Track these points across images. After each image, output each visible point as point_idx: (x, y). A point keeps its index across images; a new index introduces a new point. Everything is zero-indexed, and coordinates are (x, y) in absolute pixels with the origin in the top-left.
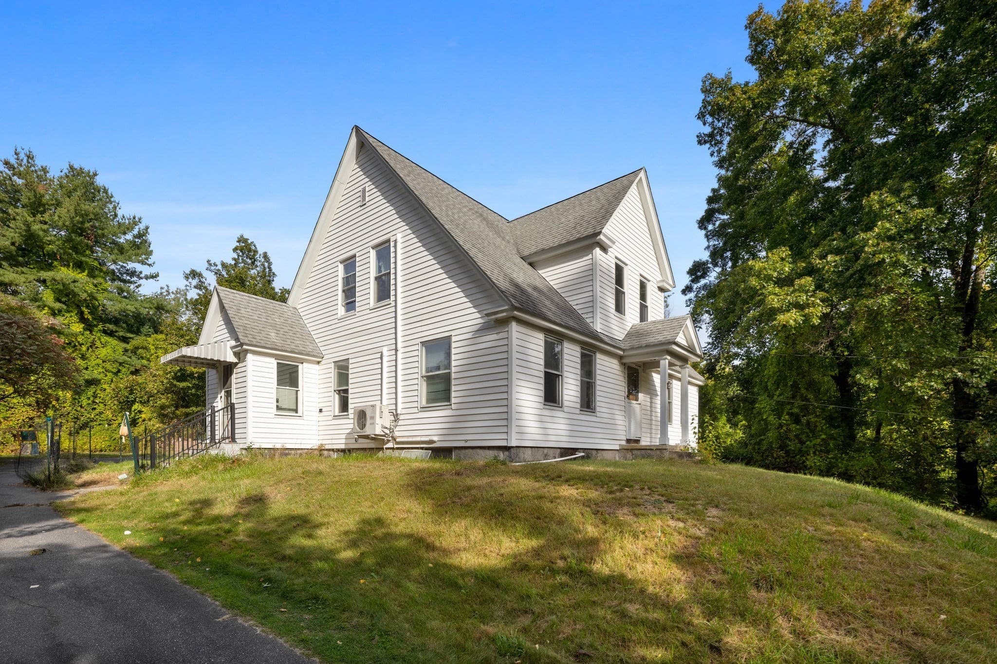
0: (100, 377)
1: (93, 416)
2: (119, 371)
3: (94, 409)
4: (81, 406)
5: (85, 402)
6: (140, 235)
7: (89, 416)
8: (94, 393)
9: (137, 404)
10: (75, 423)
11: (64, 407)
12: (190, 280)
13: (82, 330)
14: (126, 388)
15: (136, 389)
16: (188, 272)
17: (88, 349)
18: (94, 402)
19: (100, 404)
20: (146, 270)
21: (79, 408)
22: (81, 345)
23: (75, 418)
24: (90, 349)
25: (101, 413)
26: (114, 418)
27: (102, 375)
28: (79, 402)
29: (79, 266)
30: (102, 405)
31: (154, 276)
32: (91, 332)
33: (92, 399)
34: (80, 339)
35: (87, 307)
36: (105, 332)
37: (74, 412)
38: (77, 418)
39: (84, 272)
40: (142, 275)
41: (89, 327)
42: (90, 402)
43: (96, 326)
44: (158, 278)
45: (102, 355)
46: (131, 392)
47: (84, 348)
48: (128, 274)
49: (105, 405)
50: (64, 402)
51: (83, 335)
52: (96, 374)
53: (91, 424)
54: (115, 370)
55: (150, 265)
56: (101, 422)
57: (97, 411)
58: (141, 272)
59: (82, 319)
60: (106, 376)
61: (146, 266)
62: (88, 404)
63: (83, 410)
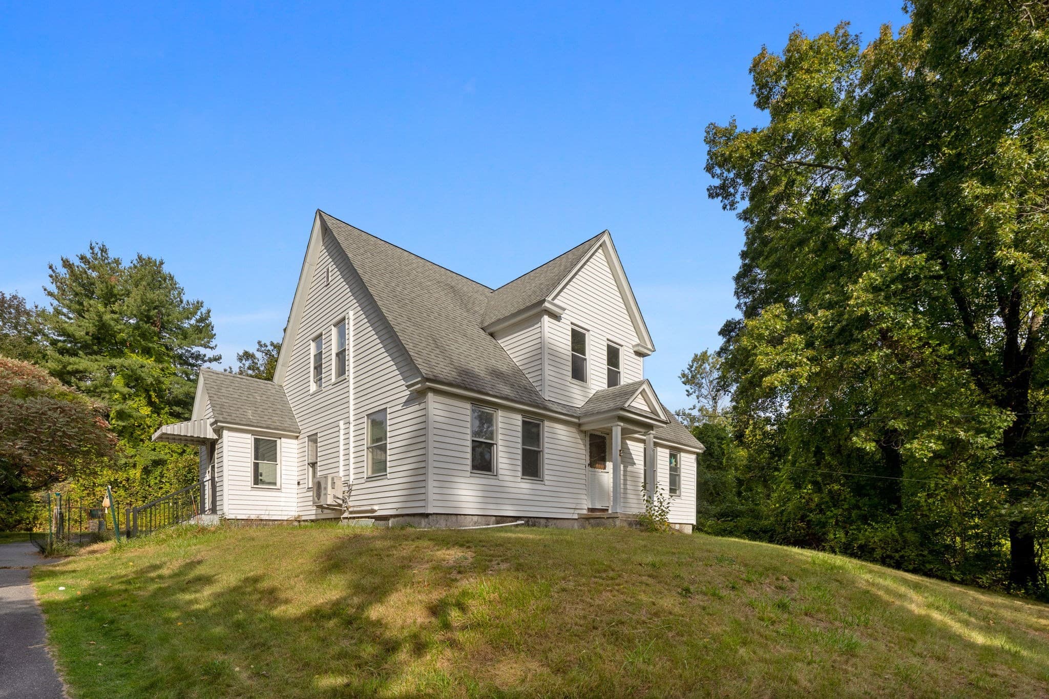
0: (166, 457)
2: (184, 451)
3: (161, 488)
4: (149, 486)
5: (152, 482)
6: (202, 320)
7: (156, 494)
8: (161, 473)
10: (144, 501)
11: (134, 487)
13: (149, 413)
15: (193, 469)
18: (160, 481)
19: (167, 484)
20: (209, 353)
21: (147, 488)
22: (149, 427)
23: (143, 497)
27: (168, 455)
28: (147, 481)
29: (147, 352)
30: (168, 484)
31: (217, 359)
32: (159, 415)
33: (159, 478)
34: (148, 421)
35: (155, 391)
36: (172, 414)
37: (142, 491)
38: (146, 497)
39: (151, 357)
40: (206, 358)
41: (157, 410)
42: (157, 481)
43: (163, 409)
44: (221, 361)
46: (189, 472)
48: (193, 358)
50: (134, 482)
51: (151, 417)
52: (162, 456)
54: (180, 451)
55: (212, 348)
57: (163, 490)
58: (205, 356)
59: (150, 403)
60: (172, 456)
61: (208, 350)
62: (156, 483)
63: (150, 489)
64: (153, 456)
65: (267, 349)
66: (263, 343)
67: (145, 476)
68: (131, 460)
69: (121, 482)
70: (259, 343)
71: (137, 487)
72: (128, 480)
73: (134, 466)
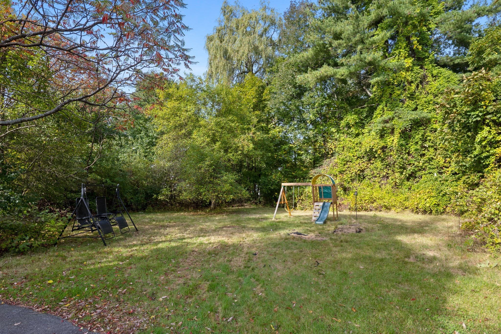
0: (430, 116)
1: (421, 164)
3: (423, 155)
4: (409, 154)
5: (413, 148)
7: (416, 163)
8: (423, 136)
10: (402, 173)
11: (391, 156)
13: (411, 65)
17: (417, 86)
18: (423, 147)
21: (406, 156)
22: (410, 83)
24: (420, 86)
25: (431, 159)
26: (445, 165)
27: (432, 114)
28: (406, 149)
30: (431, 150)
34: (409, 75)
37: (401, 160)
38: (404, 168)
41: (419, 60)
42: (418, 147)
45: (433, 90)
47: (414, 86)
49: (436, 149)
50: (391, 151)
51: (412, 71)
52: (425, 114)
53: (419, 174)
56: (431, 171)
57: (425, 158)
59: (412, 53)
62: (416, 150)
63: (410, 158)
64: (414, 115)
67: (404, 143)
69: (376, 152)
71: (394, 156)
72: (384, 148)
73: (392, 132)
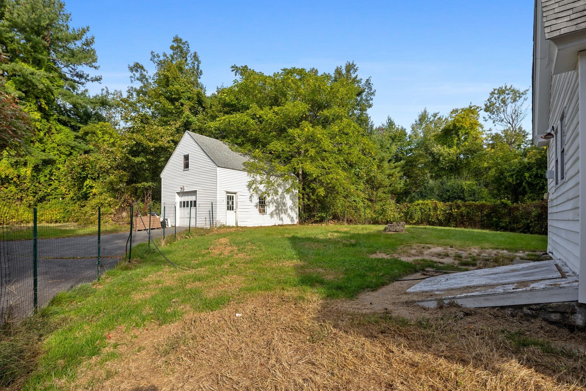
0: (55, 158)
1: (49, 191)
2: (71, 154)
3: (50, 185)
4: (39, 183)
5: (42, 180)
6: (87, 44)
7: (46, 190)
8: (50, 171)
9: (89, 180)
10: (34, 197)
11: (25, 183)
12: (134, 72)
13: (40, 118)
14: (79, 165)
15: (88, 167)
16: (132, 65)
17: (45, 134)
18: (50, 179)
19: (55, 181)
20: (92, 73)
21: (37, 184)
22: (39, 130)
23: (34, 193)
24: (47, 135)
25: (56, 188)
26: (66, 193)
27: (57, 157)
28: (37, 179)
29: (38, 63)
30: (56, 182)
31: (98, 79)
32: (48, 121)
33: (48, 176)
34: (38, 125)
35: (44, 98)
36: (59, 121)
37: (33, 187)
38: (36, 193)
39: (41, 69)
40: (89, 78)
41: (46, 116)
42: (47, 179)
43: (53, 115)
44: (101, 81)
45: (57, 140)
46: (84, 169)
47: (42, 134)
48: (77, 76)
49: (60, 182)
50: (25, 179)
51: (41, 122)
52: (52, 156)
53: (47, 198)
54: (67, 153)
55: (96, 68)
56: (56, 196)
57: (53, 187)
58: (88, 76)
59: (40, 109)
60: (60, 157)
61: (93, 69)
62: (45, 181)
63: (40, 186)
64: (43, 156)
65: (160, 59)
66: (156, 53)
67: (35, 174)
68: (22, 159)
69: (12, 179)
70: (152, 53)
71: (27, 183)
72: (19, 176)
73: (25, 164)
